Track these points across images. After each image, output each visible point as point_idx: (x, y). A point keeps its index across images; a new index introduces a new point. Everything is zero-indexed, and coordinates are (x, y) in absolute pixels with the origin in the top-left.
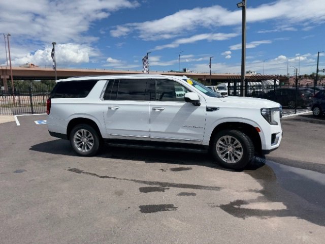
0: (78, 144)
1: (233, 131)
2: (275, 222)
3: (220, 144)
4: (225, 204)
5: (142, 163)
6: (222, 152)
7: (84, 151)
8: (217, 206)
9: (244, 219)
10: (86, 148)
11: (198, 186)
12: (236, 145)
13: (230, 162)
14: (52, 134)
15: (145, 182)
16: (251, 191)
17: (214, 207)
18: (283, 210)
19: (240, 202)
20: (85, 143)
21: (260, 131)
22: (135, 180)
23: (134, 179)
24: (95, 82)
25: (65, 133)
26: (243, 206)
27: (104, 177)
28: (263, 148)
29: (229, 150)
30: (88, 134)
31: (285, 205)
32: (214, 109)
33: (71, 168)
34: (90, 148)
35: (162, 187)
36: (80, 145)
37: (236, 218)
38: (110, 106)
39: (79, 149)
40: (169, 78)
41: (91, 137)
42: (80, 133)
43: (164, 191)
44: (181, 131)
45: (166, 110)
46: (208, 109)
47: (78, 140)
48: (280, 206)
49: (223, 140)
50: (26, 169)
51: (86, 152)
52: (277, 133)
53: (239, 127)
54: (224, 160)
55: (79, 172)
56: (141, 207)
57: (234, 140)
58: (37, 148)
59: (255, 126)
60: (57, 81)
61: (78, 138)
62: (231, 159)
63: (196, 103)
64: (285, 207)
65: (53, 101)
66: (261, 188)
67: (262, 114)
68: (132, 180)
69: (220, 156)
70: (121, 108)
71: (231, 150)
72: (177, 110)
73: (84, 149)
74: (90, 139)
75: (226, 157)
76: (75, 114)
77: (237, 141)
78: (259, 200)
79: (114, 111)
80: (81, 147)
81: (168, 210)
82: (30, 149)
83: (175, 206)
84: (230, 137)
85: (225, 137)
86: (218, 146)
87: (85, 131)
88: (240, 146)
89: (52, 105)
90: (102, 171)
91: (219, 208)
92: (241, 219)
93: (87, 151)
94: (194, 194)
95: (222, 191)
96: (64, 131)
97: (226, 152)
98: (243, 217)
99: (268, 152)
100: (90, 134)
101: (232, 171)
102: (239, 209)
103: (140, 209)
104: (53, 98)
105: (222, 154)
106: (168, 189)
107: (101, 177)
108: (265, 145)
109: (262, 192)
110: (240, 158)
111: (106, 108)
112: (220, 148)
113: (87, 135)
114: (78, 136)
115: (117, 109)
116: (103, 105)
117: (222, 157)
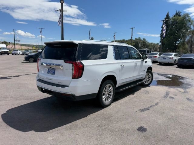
1: (149, 70)
6: (144, 80)
34: (111, 97)
44: (141, 73)
57: (149, 74)
79: (123, 67)
87: (109, 85)
114: (104, 91)
115: (124, 65)
116: (118, 63)
117: (144, 82)
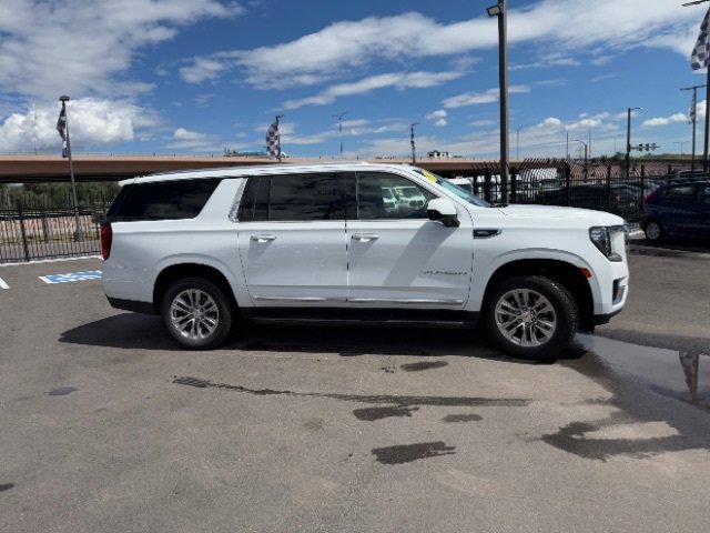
0: (181, 323)
1: (535, 278)
2: (671, 464)
3: (504, 308)
4: (551, 433)
5: (334, 357)
6: (508, 323)
7: (195, 338)
8: (536, 439)
9: (604, 461)
10: (200, 331)
11: (476, 399)
12: (538, 309)
13: (526, 344)
14: (115, 303)
15: (359, 398)
16: (590, 402)
17: (531, 440)
18: (674, 437)
19: (580, 427)
20: (197, 320)
21: (590, 276)
22: (335, 396)
23: (331, 392)
24: (215, 182)
25: (150, 299)
26: (589, 435)
27: (263, 392)
28: (596, 312)
29: (524, 319)
30: (203, 299)
31: (673, 426)
32: (492, 233)
33: (179, 377)
34: (211, 330)
35: (402, 406)
36: (185, 325)
37: (587, 461)
38: (254, 235)
39: (185, 334)
40: (388, 170)
41: (210, 305)
42: (186, 298)
43: (410, 415)
44: (419, 282)
45: (383, 239)
46: (478, 234)
47: (179, 314)
48: (662, 429)
49: (510, 299)
50: (75, 386)
51: (202, 340)
52: (622, 279)
53: (543, 270)
54: (515, 341)
55: (202, 385)
56: (375, 452)
57: (538, 297)
58: (74, 336)
59: (580, 264)
60: (122, 183)
61: (181, 309)
62: (529, 339)
63: (451, 222)
64: (674, 432)
65: (118, 227)
66: (609, 395)
67: (592, 239)
68: (330, 395)
69: (504, 333)
70: (280, 239)
71: (529, 320)
72: (407, 239)
73: (196, 333)
74: (210, 310)
75: (519, 334)
76: (175, 256)
77: (542, 299)
78: (615, 420)
79: (265, 245)
80: (188, 329)
81: (436, 454)
82: (60, 340)
83: (448, 445)
84: (526, 292)
85: (515, 292)
86: (499, 311)
87: (198, 292)
88: (550, 308)
89: (114, 238)
90: (253, 379)
91: (542, 443)
92: (597, 463)
93: (203, 337)
94: (477, 418)
95: (532, 405)
96: (147, 295)
97: (517, 323)
98: (601, 457)
99: (605, 318)
100: (209, 297)
101: (536, 364)
102: (583, 441)
103: (375, 457)
104: (116, 220)
105: (509, 328)
106: (417, 409)
107: (257, 393)
108: (601, 305)
109: (613, 402)
110: (549, 335)
111: (244, 241)
112: (503, 316)
113: (202, 302)
114: (179, 304)
115: (271, 240)
116: (238, 232)
117: (508, 335)
